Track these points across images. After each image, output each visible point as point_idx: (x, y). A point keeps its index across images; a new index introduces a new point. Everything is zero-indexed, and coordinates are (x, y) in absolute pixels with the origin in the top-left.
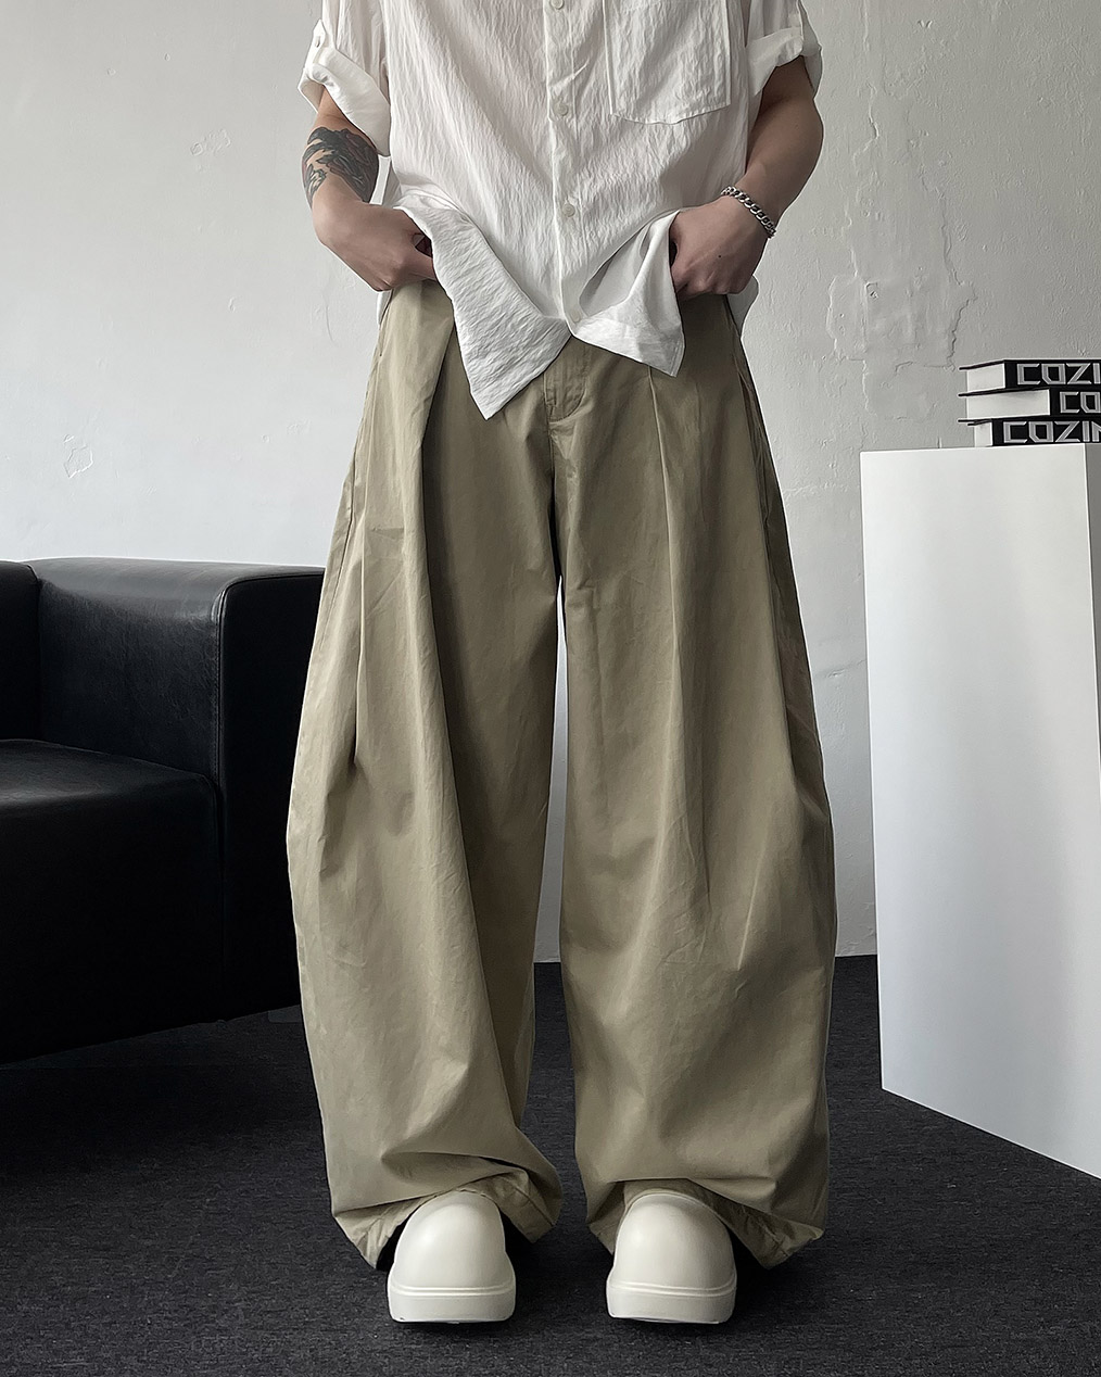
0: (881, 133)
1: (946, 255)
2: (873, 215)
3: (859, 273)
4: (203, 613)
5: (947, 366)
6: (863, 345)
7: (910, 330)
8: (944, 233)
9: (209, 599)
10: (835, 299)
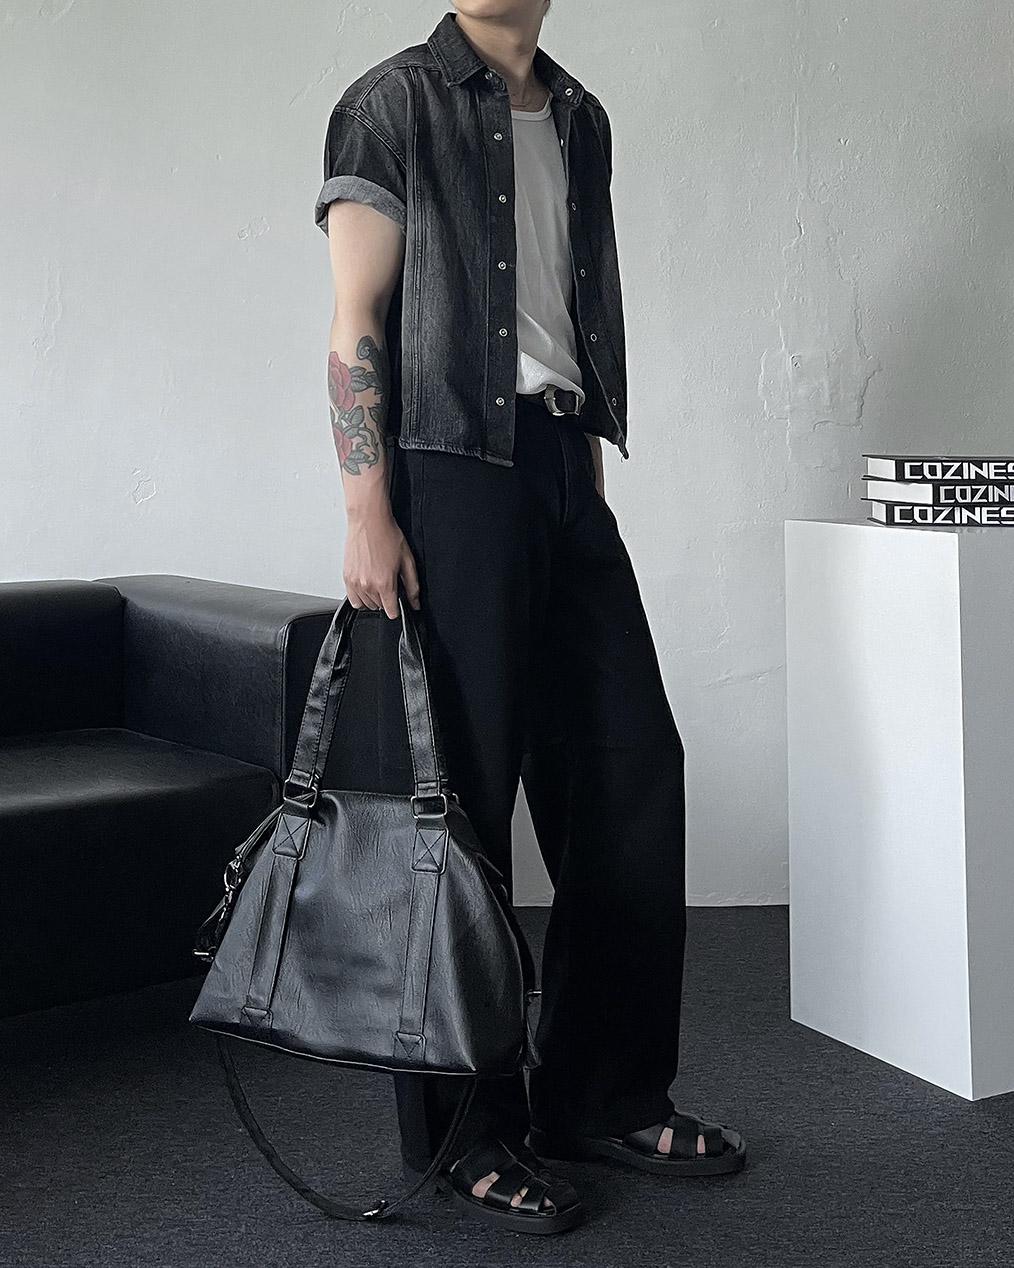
0: (805, 231)
1: (857, 334)
2: (797, 300)
3: (786, 347)
4: (271, 641)
5: (856, 425)
6: (788, 407)
7: (827, 395)
8: (856, 316)
9: (273, 631)
10: (766, 370)
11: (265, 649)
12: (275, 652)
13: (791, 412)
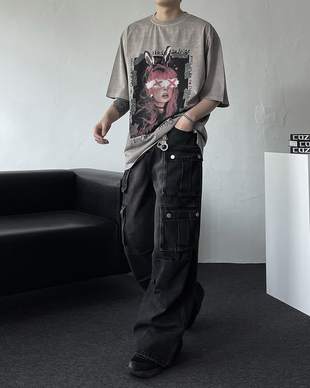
0: (268, 72)
1: (283, 101)
2: (266, 91)
3: (263, 105)
4: (115, 185)
5: (283, 127)
6: (263, 122)
7: (274, 118)
8: (283, 96)
9: (116, 182)
10: (257, 111)
11: (114, 187)
12: (116, 188)
13: (264, 123)
